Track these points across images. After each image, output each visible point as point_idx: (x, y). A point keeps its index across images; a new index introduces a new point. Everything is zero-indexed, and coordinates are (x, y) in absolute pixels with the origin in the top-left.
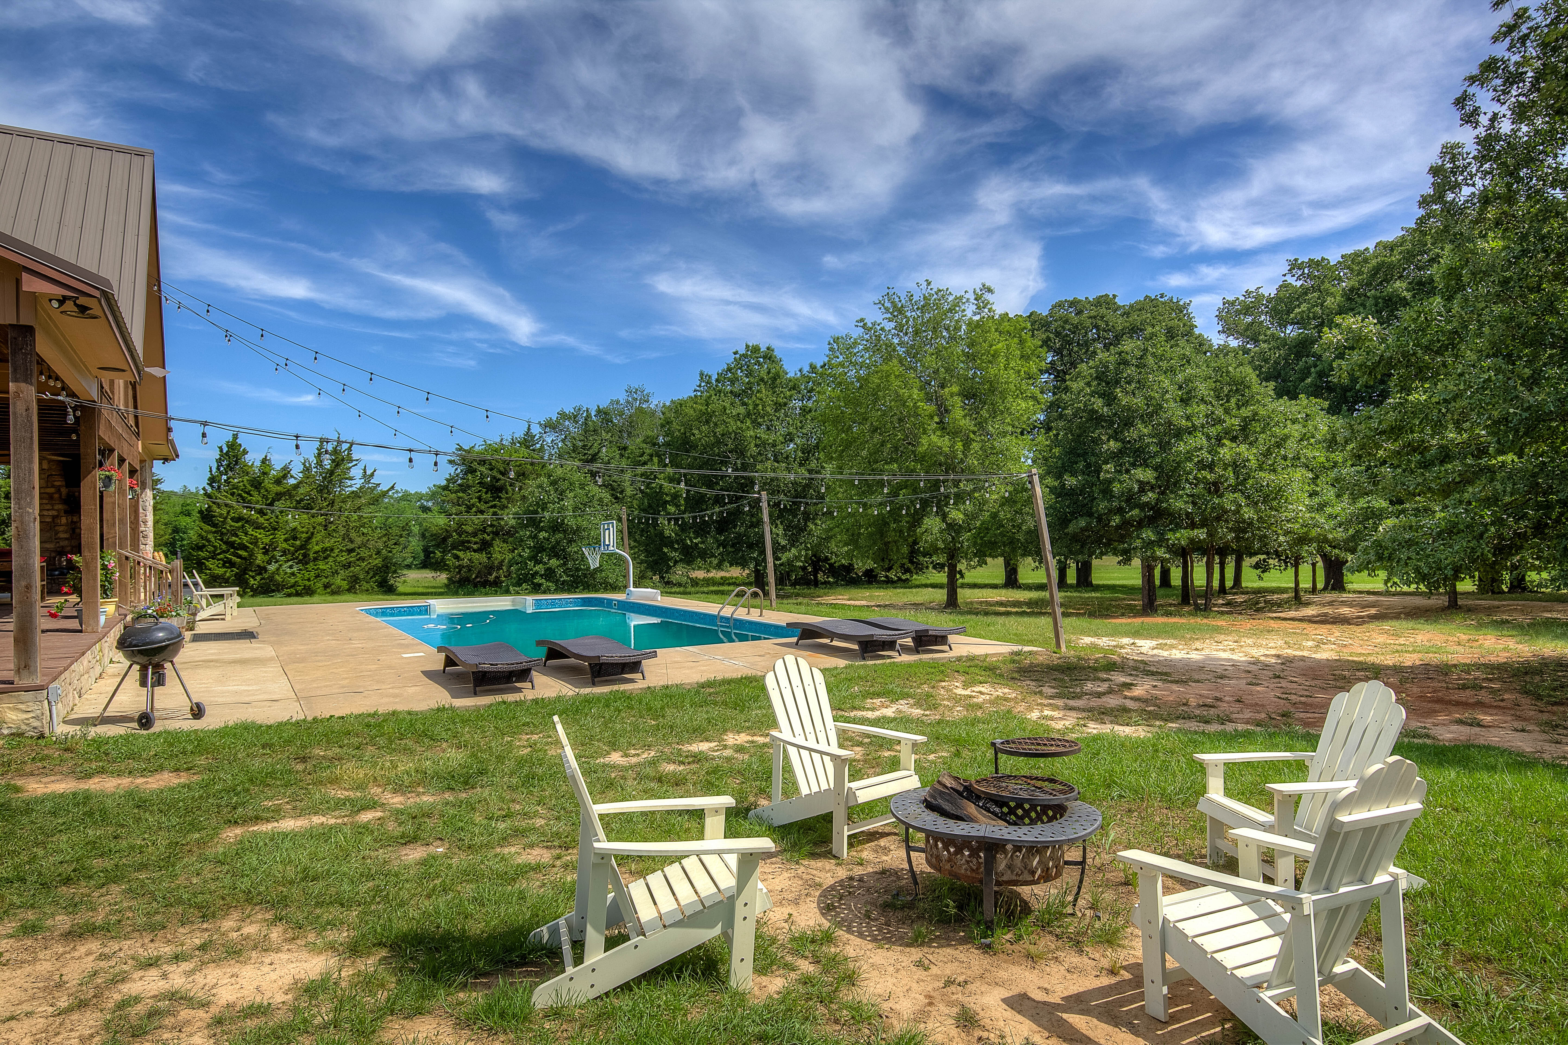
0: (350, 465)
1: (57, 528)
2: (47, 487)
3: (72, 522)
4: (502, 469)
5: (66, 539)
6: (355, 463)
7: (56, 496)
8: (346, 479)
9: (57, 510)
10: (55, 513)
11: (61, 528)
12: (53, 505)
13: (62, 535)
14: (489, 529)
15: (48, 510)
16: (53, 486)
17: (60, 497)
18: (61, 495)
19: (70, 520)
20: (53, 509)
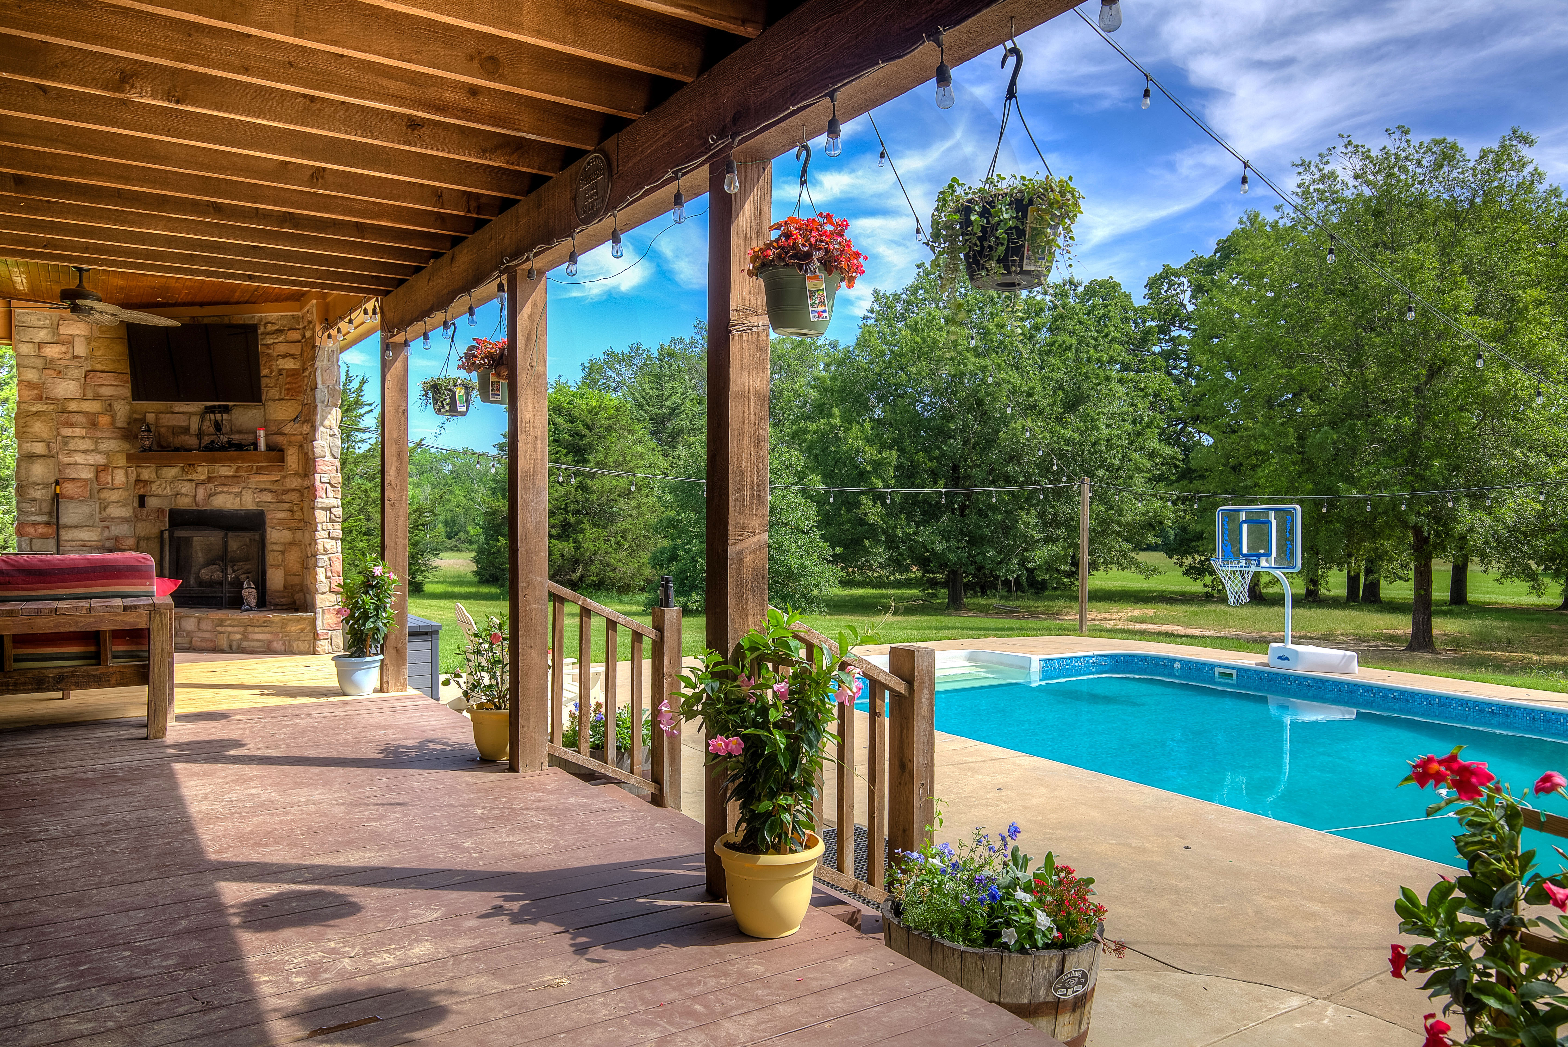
0: (363, 411)
1: (105, 494)
2: (84, 399)
3: (138, 481)
4: (589, 421)
5: (125, 520)
6: (367, 409)
7: (104, 420)
8: (358, 430)
9: (107, 454)
10: (100, 459)
11: (114, 496)
12: (96, 440)
13: (115, 511)
14: (572, 507)
15: (85, 452)
16: (96, 398)
17: (113, 423)
18: (113, 417)
19: (133, 477)
20: (96, 451)
